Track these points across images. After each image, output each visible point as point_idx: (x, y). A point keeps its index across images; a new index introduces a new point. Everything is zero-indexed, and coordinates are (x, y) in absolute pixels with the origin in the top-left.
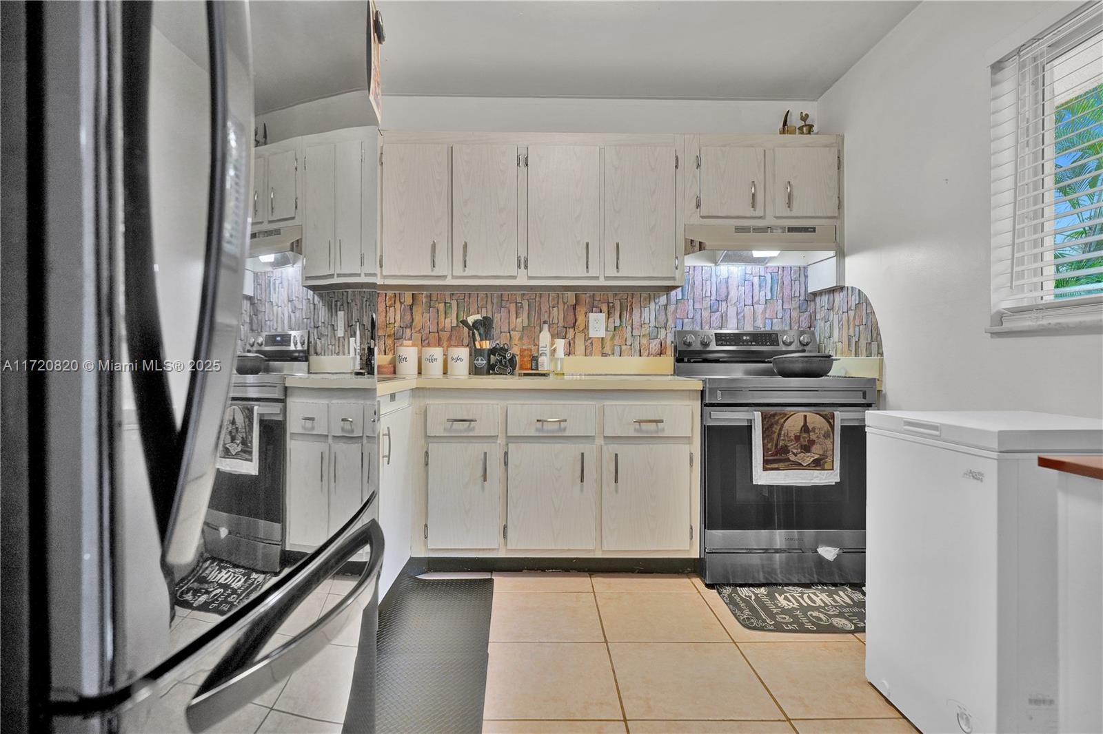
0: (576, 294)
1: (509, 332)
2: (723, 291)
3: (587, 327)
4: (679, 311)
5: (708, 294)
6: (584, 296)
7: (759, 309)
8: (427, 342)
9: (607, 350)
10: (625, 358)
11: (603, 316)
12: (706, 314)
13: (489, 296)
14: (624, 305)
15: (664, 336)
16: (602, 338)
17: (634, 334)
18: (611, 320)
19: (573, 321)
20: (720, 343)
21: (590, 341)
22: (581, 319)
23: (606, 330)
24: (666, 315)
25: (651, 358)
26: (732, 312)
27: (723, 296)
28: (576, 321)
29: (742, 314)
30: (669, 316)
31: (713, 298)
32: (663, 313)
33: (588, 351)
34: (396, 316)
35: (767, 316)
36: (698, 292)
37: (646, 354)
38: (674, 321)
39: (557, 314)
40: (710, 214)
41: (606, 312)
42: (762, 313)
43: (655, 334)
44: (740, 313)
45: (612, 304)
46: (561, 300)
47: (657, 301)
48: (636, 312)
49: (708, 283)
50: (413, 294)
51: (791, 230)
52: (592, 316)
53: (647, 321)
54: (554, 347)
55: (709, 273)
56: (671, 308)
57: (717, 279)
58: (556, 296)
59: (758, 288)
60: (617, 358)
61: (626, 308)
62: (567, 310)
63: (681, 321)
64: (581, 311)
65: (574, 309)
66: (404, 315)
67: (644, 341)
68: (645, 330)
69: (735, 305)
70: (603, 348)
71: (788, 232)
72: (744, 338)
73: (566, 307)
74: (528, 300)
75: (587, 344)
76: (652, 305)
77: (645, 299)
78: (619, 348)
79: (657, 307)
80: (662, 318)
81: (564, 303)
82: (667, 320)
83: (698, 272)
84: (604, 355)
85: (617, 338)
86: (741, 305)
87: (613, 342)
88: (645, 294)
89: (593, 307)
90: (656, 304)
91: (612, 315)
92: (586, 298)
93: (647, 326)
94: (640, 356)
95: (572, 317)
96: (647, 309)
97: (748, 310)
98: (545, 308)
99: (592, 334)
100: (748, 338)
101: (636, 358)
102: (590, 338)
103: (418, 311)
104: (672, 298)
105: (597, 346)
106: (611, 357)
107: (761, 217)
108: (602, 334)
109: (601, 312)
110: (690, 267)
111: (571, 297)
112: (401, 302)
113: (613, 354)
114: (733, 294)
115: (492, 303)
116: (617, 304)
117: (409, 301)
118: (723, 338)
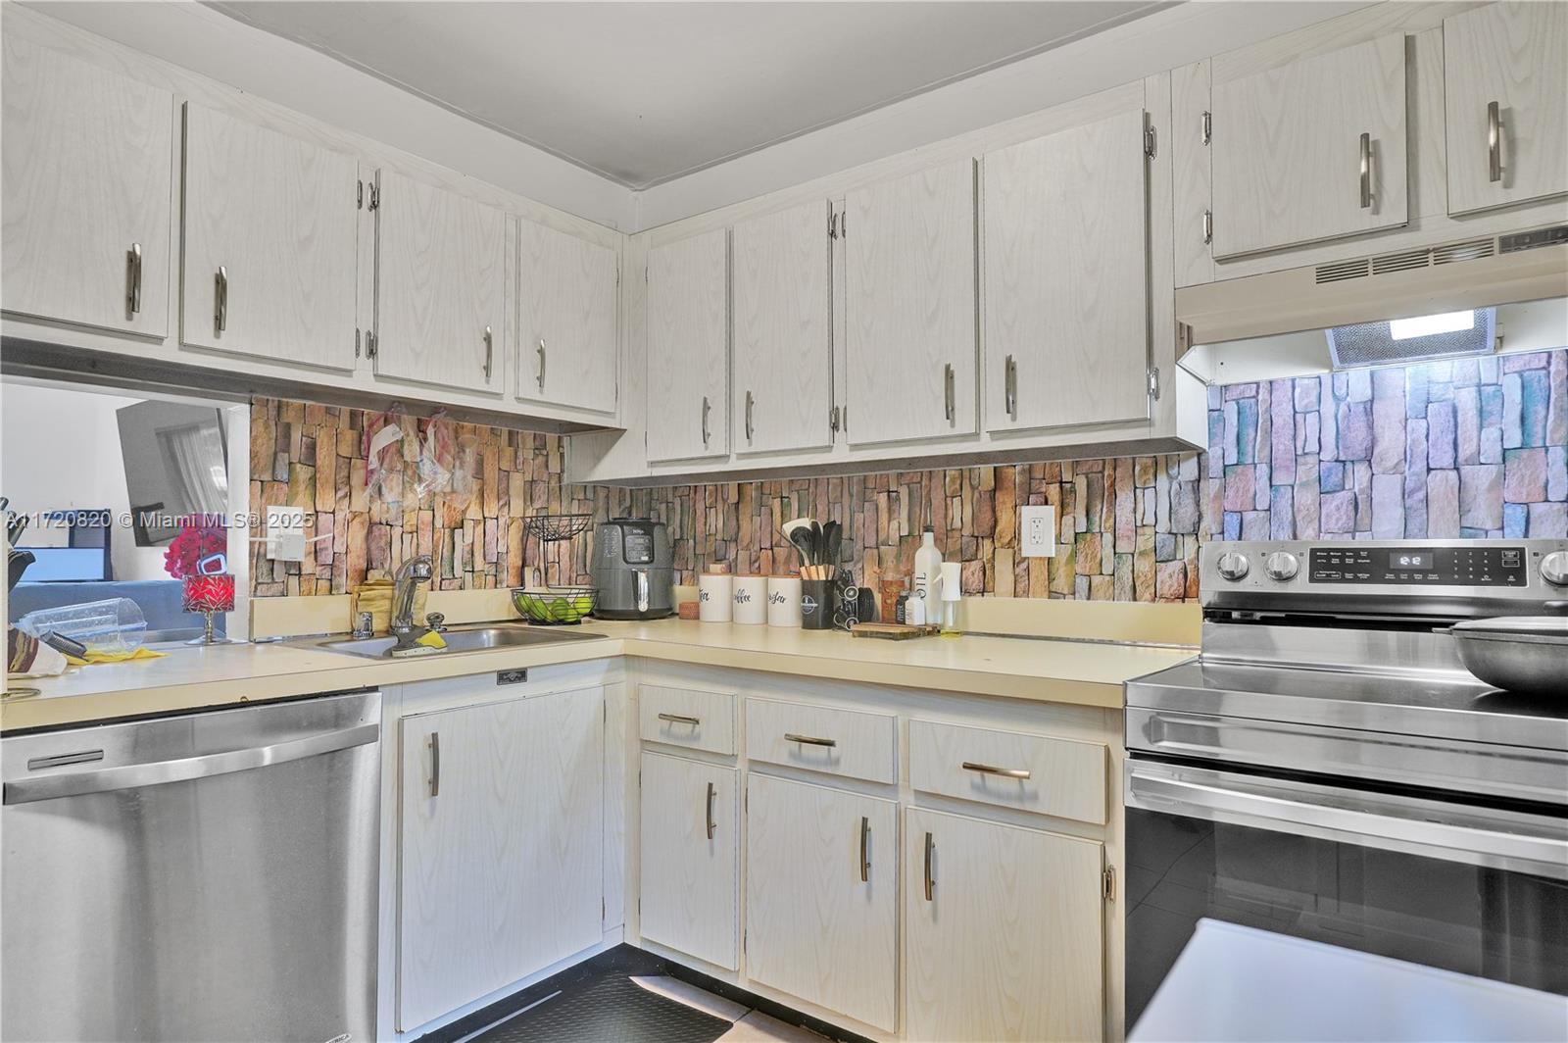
0: (995, 468)
1: (877, 548)
2: (1358, 436)
3: (1016, 536)
4: (1230, 493)
5: (1313, 447)
6: (1011, 470)
7: (1480, 478)
8: (757, 565)
9: (1061, 583)
10: (1099, 605)
11: (1050, 511)
12: (1307, 498)
13: (846, 481)
14: (1096, 486)
15: (1193, 555)
16: (1049, 558)
17: (1118, 550)
18: (1068, 520)
19: (991, 523)
20: (1323, 574)
21: (1024, 565)
22: (1005, 518)
23: (1059, 541)
24: (1198, 503)
25: (1161, 605)
26: (1387, 490)
27: (1359, 451)
28: (996, 522)
29: (1421, 495)
30: (1204, 508)
31: (1328, 455)
32: (1188, 501)
33: (1021, 587)
34: (717, 521)
35: (1509, 497)
36: (1282, 444)
37: (1147, 596)
38: (1218, 519)
39: (961, 513)
40: (1241, 250)
41: (1057, 503)
42: (1491, 489)
43: (1169, 549)
44: (1413, 492)
45: (1068, 486)
46: (966, 483)
47: (1174, 472)
48: (1125, 499)
49: (1312, 418)
50: (739, 484)
51: (1513, 243)
52: (1028, 512)
53: (1149, 520)
54: (939, 577)
55: (1315, 393)
56: (1210, 487)
57: (1338, 405)
58: (957, 474)
59: (1475, 421)
60: (1081, 602)
61: (1103, 493)
62: (979, 501)
63: (1236, 518)
64: (1005, 502)
65: (993, 499)
66: (728, 519)
67: (1144, 566)
68: (1145, 542)
69: (1396, 469)
70: (1051, 579)
71: (1502, 251)
72: (1404, 561)
73: (976, 495)
74: (908, 485)
75: (1017, 570)
76: (1163, 481)
77: (1145, 470)
78: (1085, 580)
79: (1175, 486)
80: (1187, 512)
81: (973, 488)
82: (1200, 517)
83: (1281, 395)
84: (1052, 594)
85: (1081, 558)
86: (1415, 469)
87: (1073, 567)
88: (1144, 459)
89: (1030, 493)
90: (1171, 478)
91: (1069, 509)
92: (1015, 474)
93: (1149, 531)
94: (1135, 599)
95: (989, 515)
96: (1150, 493)
97: (1442, 484)
98: (937, 499)
99: (1028, 549)
100: (1416, 561)
101: (1125, 605)
102: (1025, 558)
103: (746, 510)
104: (1212, 463)
105: (1039, 574)
106: (1069, 600)
107: (1403, 227)
108: (1051, 550)
109: (1046, 503)
110: (1258, 384)
111: (986, 471)
112: (723, 499)
113: (1074, 594)
114: (1390, 443)
115: (851, 495)
116: (1081, 484)
117: (733, 498)
118: (1335, 561)
